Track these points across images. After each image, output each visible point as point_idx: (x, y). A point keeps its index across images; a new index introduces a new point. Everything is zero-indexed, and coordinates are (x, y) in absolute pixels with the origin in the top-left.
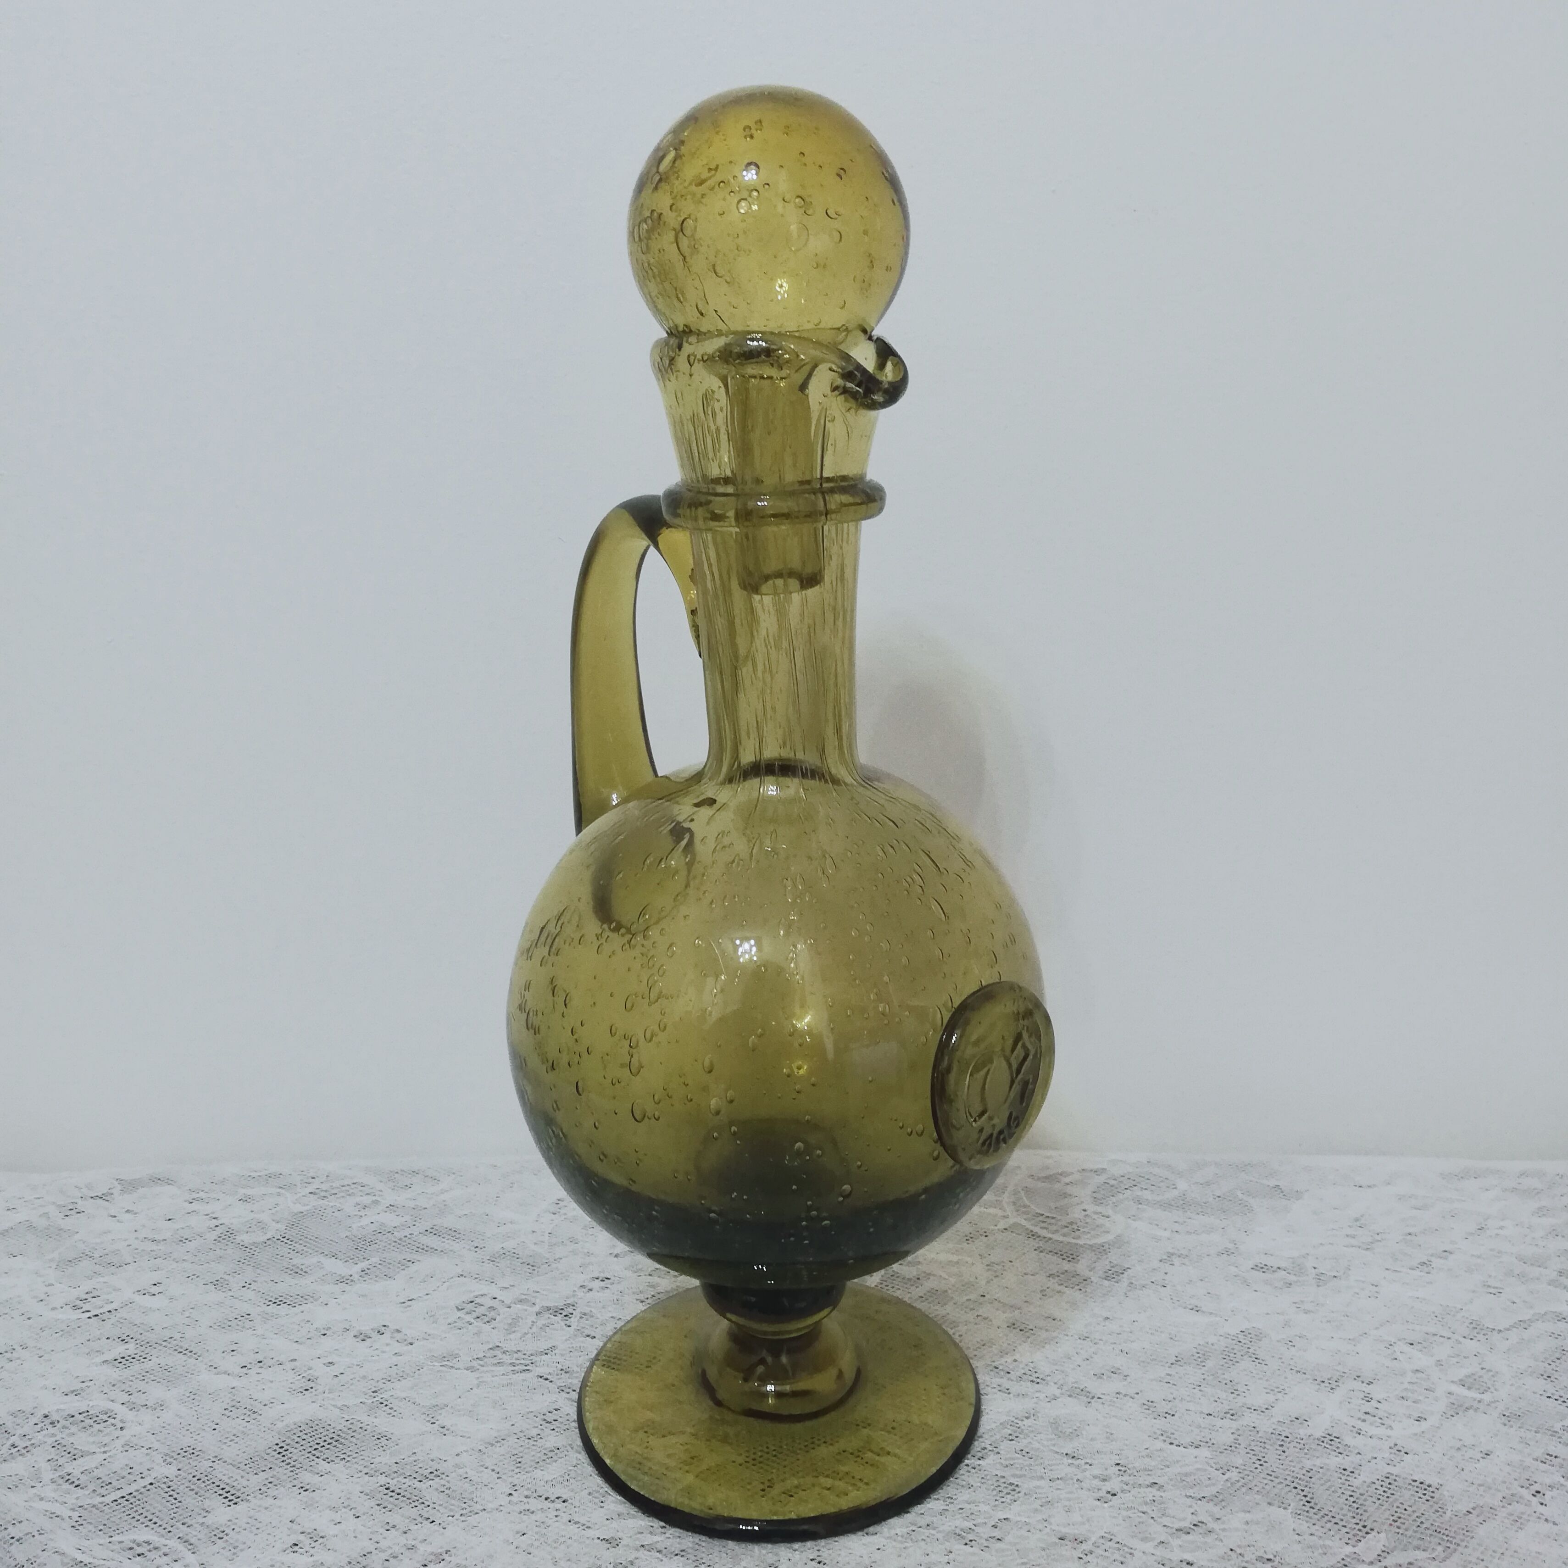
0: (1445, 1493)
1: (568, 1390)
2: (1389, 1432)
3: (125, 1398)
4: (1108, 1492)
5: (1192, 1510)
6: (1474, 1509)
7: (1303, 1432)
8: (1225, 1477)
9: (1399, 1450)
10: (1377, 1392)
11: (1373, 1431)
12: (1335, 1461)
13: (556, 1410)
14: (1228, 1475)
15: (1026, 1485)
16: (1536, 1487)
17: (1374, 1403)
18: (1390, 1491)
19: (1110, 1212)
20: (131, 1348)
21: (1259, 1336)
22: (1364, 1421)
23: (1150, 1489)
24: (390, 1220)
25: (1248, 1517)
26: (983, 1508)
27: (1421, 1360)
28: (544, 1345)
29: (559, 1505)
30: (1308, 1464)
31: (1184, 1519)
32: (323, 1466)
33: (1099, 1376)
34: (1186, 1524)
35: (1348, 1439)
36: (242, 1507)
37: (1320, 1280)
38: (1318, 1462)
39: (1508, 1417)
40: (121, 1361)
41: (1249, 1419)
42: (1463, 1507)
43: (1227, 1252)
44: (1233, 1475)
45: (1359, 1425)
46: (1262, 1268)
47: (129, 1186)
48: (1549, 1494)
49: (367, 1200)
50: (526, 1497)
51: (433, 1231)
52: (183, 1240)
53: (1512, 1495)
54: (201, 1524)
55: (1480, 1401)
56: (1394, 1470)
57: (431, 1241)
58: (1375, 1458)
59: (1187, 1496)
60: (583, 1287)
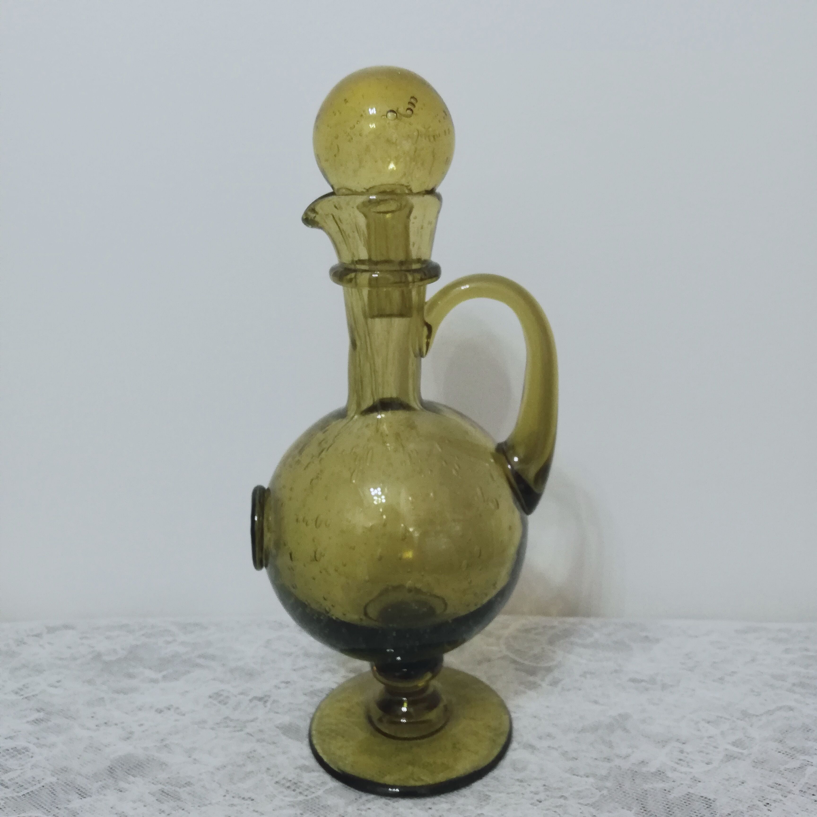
0: (718, 804)
1: (261, 741)
2: (691, 770)
3: (36, 741)
4: (538, 800)
5: (581, 811)
6: (732, 812)
7: (644, 769)
8: (600, 793)
9: (696, 780)
10: (688, 748)
11: (684, 769)
12: (660, 785)
13: (254, 751)
14: (603, 792)
15: (493, 796)
16: (768, 801)
17: (685, 754)
18: (688, 802)
19: (556, 649)
20: (41, 715)
21: (627, 717)
22: (678, 764)
23: (559, 799)
24: (181, 650)
26: (470, 807)
27: (713, 731)
28: (251, 717)
29: (249, 802)
30: (646, 786)
32: (131, 779)
33: (540, 738)
35: (669, 774)
36: (88, 799)
37: (664, 687)
38: (651, 786)
39: (757, 763)
40: (37, 721)
41: (617, 762)
42: (725, 811)
43: (616, 671)
44: (605, 792)
45: (676, 766)
46: (633, 680)
47: (51, 630)
48: (774, 805)
49: (170, 639)
50: (233, 797)
51: (202, 656)
52: (75, 659)
53: (754, 805)
54: (66, 808)
55: (742, 754)
56: (691, 791)
57: (201, 661)
58: (682, 784)
59: (579, 803)
60: (276, 686)
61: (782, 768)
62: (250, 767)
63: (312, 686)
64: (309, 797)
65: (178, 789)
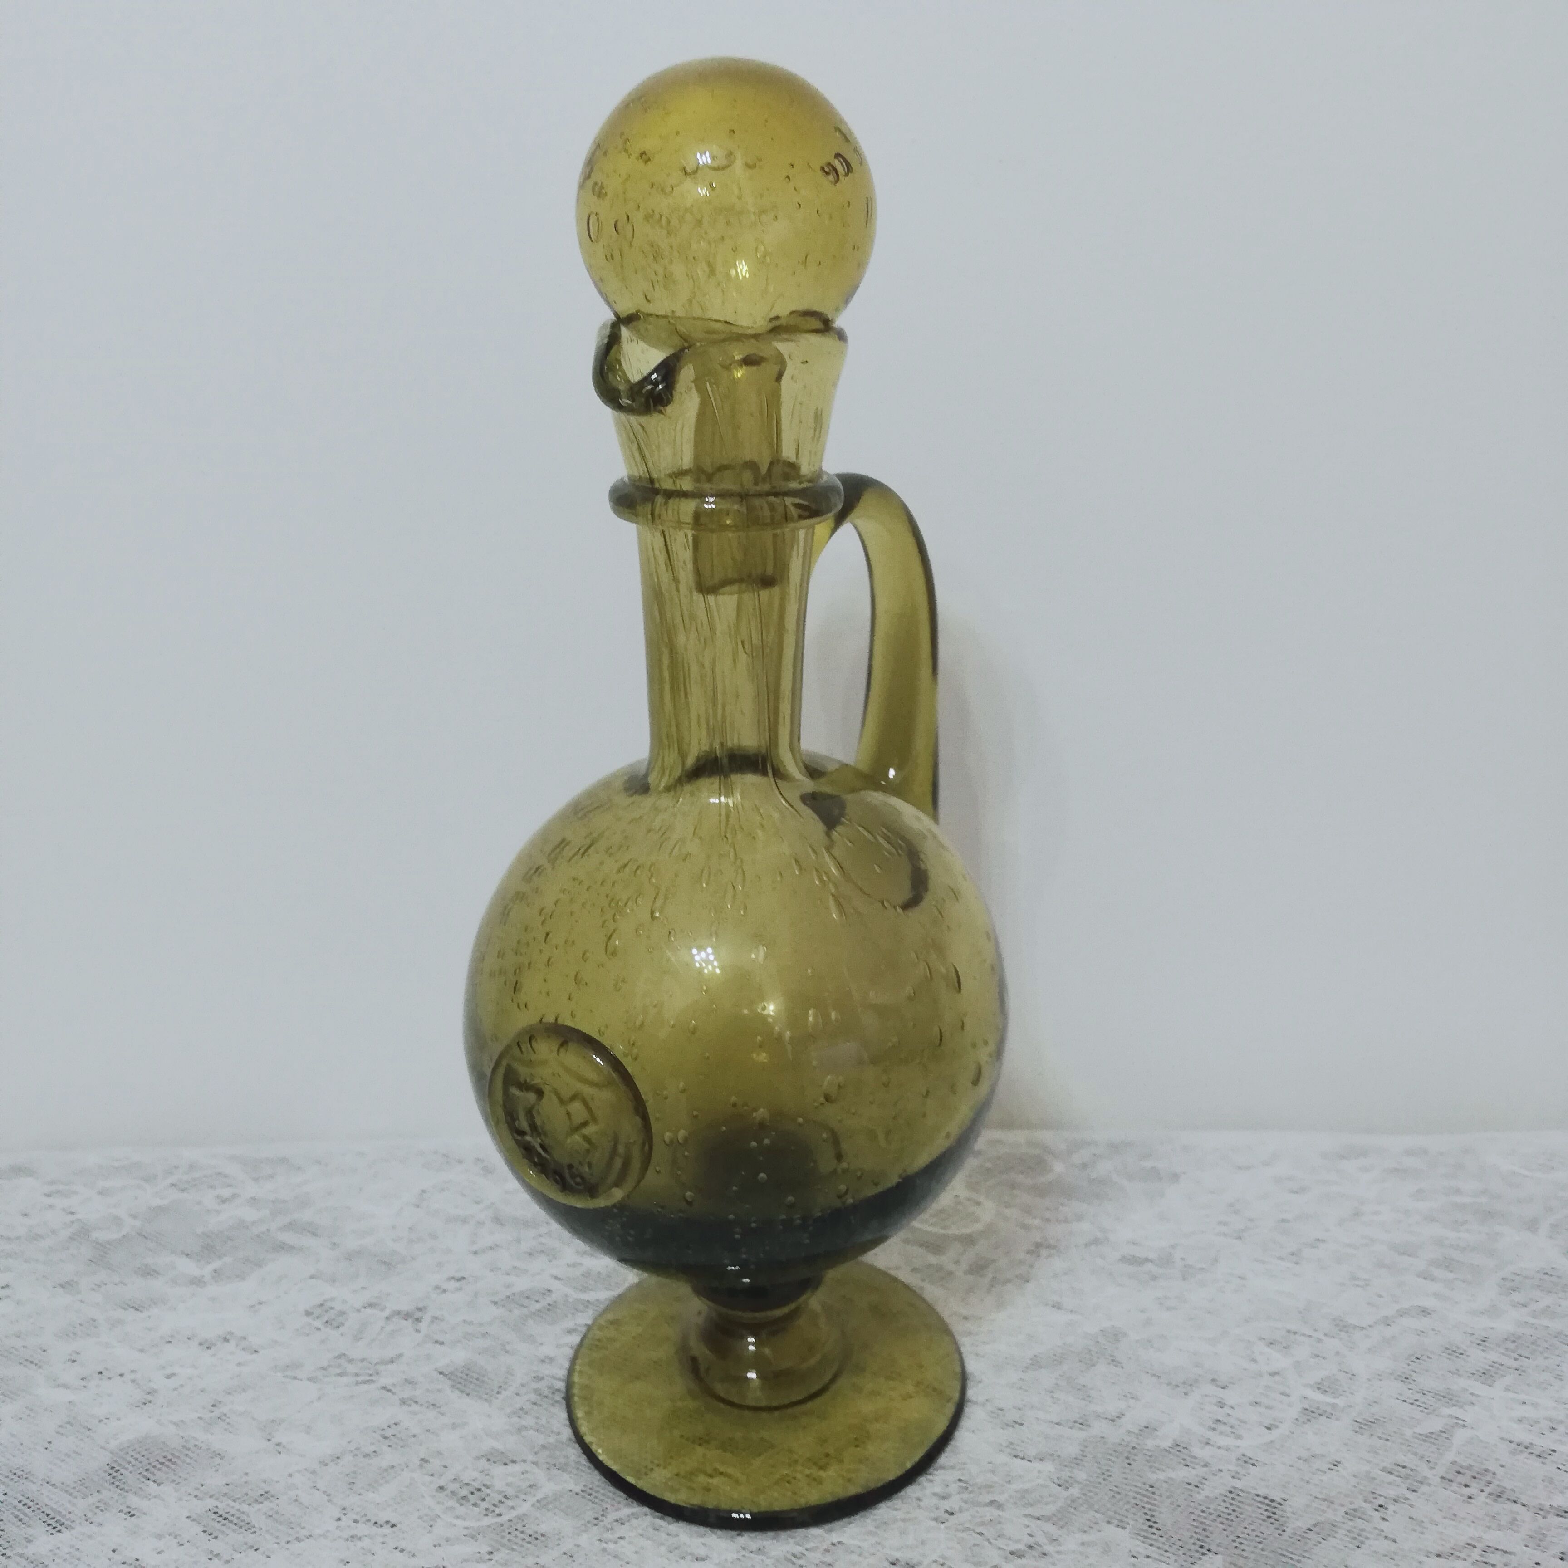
0: (1288, 1509)
1: (410, 1402)
2: (1238, 1442)
4: (946, 1511)
5: (1028, 1531)
6: (1315, 1525)
7: (1150, 1443)
8: (1066, 1494)
9: (1247, 1461)
10: (1231, 1397)
11: (1224, 1441)
12: (1182, 1474)
13: (396, 1424)
14: (1071, 1491)
16: (1381, 1501)
17: (1227, 1410)
18: (1232, 1507)
19: (982, 1199)
21: (1116, 1336)
22: (1214, 1429)
23: (987, 1509)
24: (249, 1214)
25: (1086, 1538)
27: (1279, 1360)
28: (390, 1353)
29: (387, 1530)
30: (1153, 1477)
31: (1018, 1541)
32: (153, 1488)
34: (1021, 1547)
35: (1196, 1451)
36: (66, 1535)
37: (1187, 1273)
38: (1162, 1476)
39: (1362, 1424)
41: (1099, 1428)
42: (1302, 1524)
43: (1096, 1241)
44: (1075, 1491)
45: (1210, 1434)
46: (1129, 1260)
48: (1392, 1508)
49: (226, 1192)
50: (356, 1521)
51: (291, 1226)
52: (37, 1237)
53: (1355, 1510)
54: (21, 1556)
55: (1334, 1406)
56: (1239, 1484)
57: (289, 1238)
58: (1221, 1471)
59: (1026, 1515)
60: (437, 1287)
61: (1408, 1433)
62: (389, 1457)
63: (508, 1286)
64: (505, 1518)
65: (245, 1508)
